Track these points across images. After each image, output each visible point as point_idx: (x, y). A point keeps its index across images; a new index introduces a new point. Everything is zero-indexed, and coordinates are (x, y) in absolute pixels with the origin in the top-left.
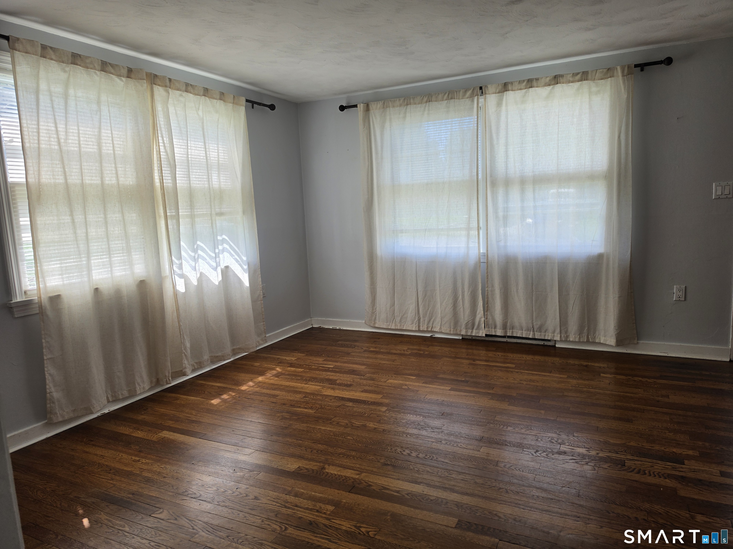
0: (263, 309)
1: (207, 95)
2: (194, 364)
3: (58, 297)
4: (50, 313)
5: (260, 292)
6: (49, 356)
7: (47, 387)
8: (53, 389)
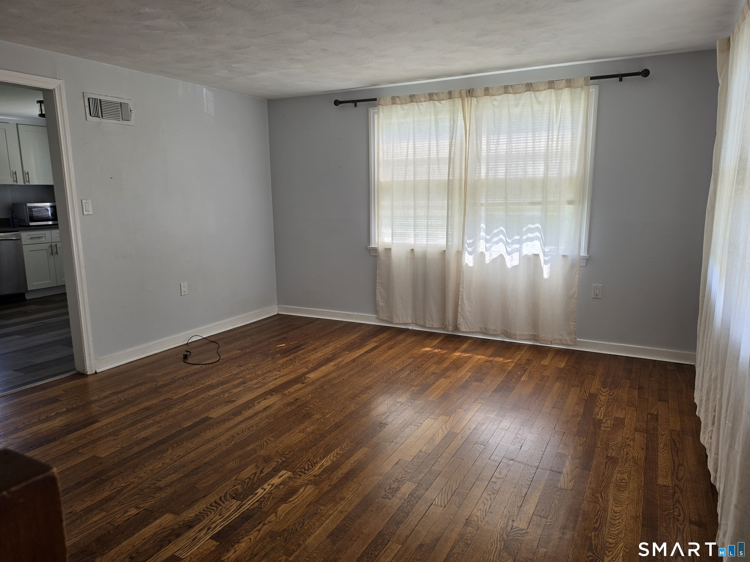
0: (576, 308)
1: (531, 89)
2: (483, 328)
3: (390, 249)
4: (382, 256)
5: (576, 289)
6: (380, 281)
7: (377, 297)
8: (380, 300)
